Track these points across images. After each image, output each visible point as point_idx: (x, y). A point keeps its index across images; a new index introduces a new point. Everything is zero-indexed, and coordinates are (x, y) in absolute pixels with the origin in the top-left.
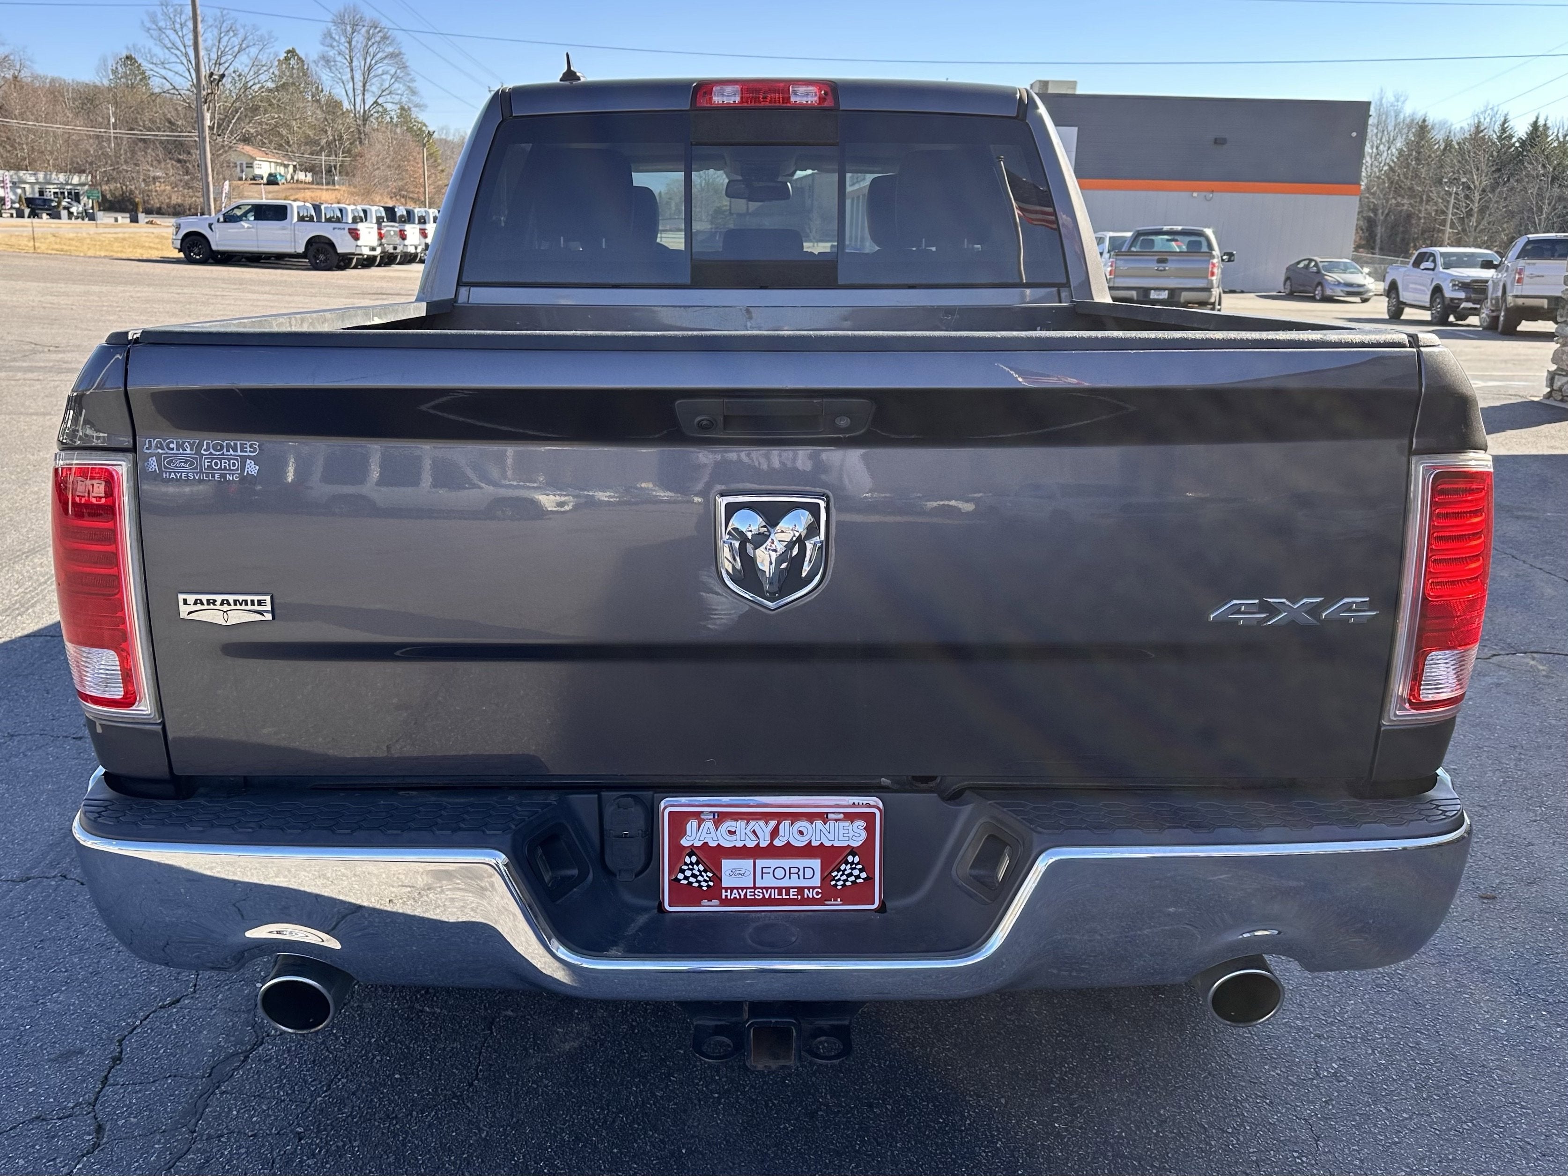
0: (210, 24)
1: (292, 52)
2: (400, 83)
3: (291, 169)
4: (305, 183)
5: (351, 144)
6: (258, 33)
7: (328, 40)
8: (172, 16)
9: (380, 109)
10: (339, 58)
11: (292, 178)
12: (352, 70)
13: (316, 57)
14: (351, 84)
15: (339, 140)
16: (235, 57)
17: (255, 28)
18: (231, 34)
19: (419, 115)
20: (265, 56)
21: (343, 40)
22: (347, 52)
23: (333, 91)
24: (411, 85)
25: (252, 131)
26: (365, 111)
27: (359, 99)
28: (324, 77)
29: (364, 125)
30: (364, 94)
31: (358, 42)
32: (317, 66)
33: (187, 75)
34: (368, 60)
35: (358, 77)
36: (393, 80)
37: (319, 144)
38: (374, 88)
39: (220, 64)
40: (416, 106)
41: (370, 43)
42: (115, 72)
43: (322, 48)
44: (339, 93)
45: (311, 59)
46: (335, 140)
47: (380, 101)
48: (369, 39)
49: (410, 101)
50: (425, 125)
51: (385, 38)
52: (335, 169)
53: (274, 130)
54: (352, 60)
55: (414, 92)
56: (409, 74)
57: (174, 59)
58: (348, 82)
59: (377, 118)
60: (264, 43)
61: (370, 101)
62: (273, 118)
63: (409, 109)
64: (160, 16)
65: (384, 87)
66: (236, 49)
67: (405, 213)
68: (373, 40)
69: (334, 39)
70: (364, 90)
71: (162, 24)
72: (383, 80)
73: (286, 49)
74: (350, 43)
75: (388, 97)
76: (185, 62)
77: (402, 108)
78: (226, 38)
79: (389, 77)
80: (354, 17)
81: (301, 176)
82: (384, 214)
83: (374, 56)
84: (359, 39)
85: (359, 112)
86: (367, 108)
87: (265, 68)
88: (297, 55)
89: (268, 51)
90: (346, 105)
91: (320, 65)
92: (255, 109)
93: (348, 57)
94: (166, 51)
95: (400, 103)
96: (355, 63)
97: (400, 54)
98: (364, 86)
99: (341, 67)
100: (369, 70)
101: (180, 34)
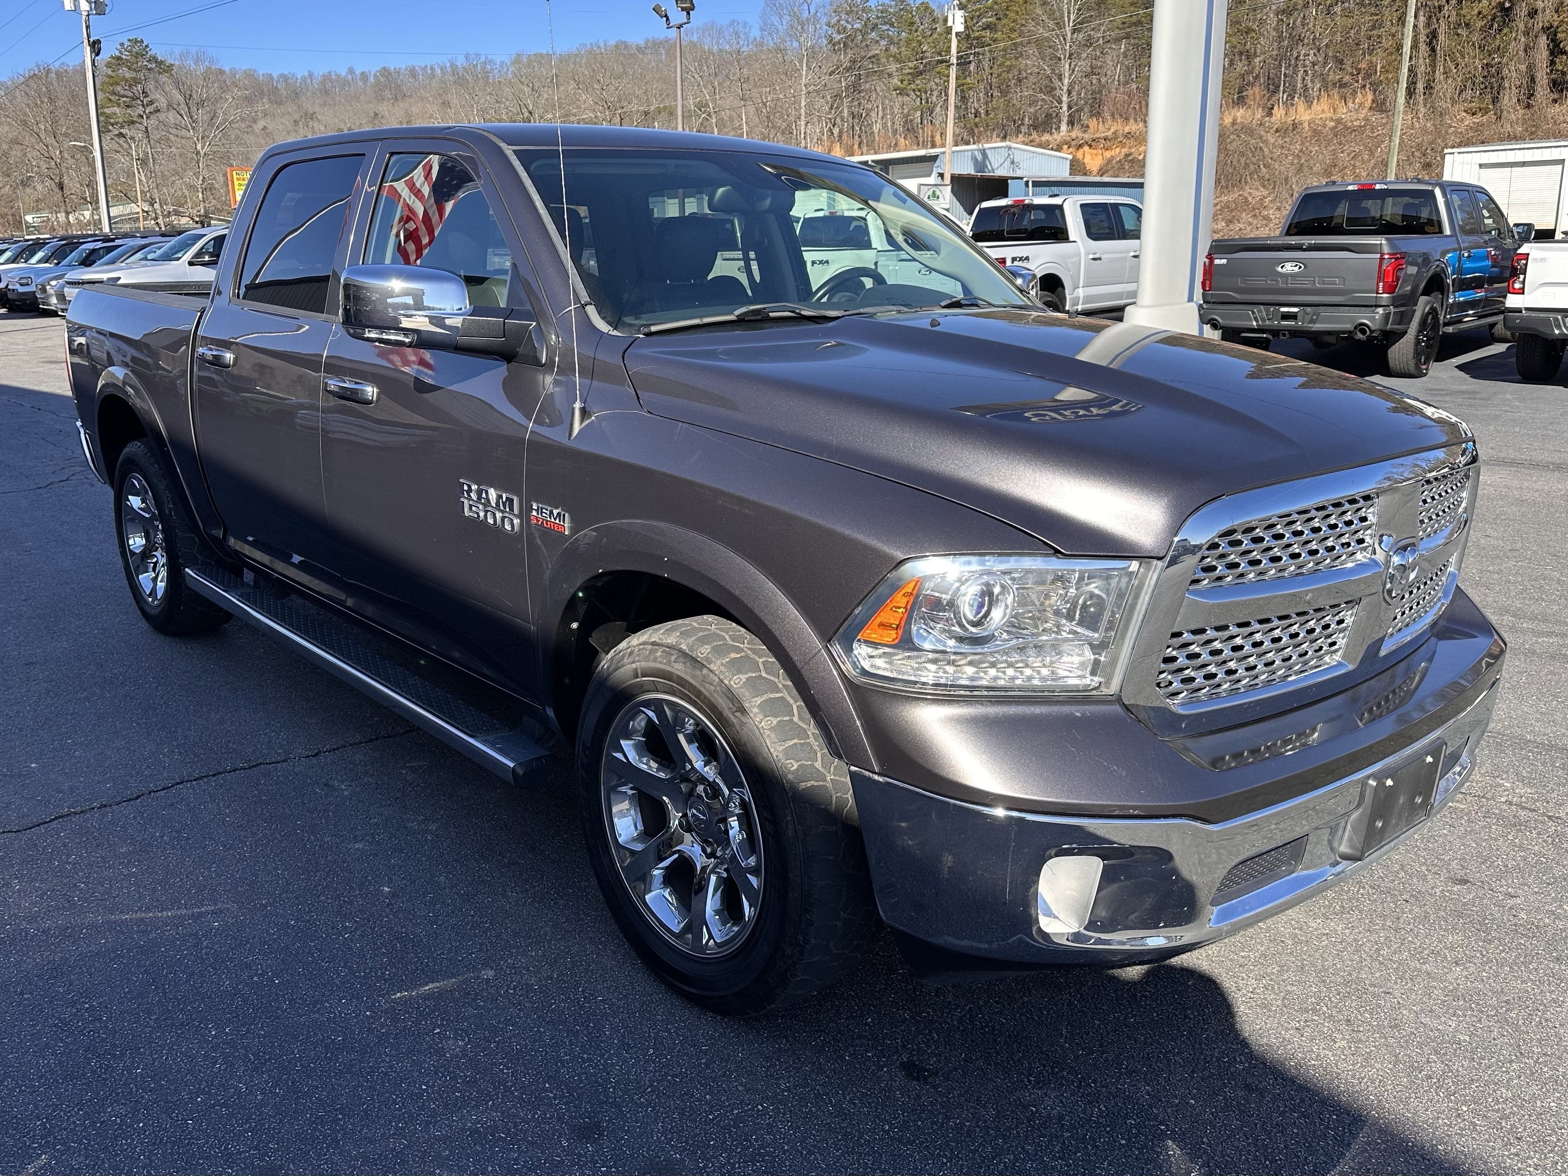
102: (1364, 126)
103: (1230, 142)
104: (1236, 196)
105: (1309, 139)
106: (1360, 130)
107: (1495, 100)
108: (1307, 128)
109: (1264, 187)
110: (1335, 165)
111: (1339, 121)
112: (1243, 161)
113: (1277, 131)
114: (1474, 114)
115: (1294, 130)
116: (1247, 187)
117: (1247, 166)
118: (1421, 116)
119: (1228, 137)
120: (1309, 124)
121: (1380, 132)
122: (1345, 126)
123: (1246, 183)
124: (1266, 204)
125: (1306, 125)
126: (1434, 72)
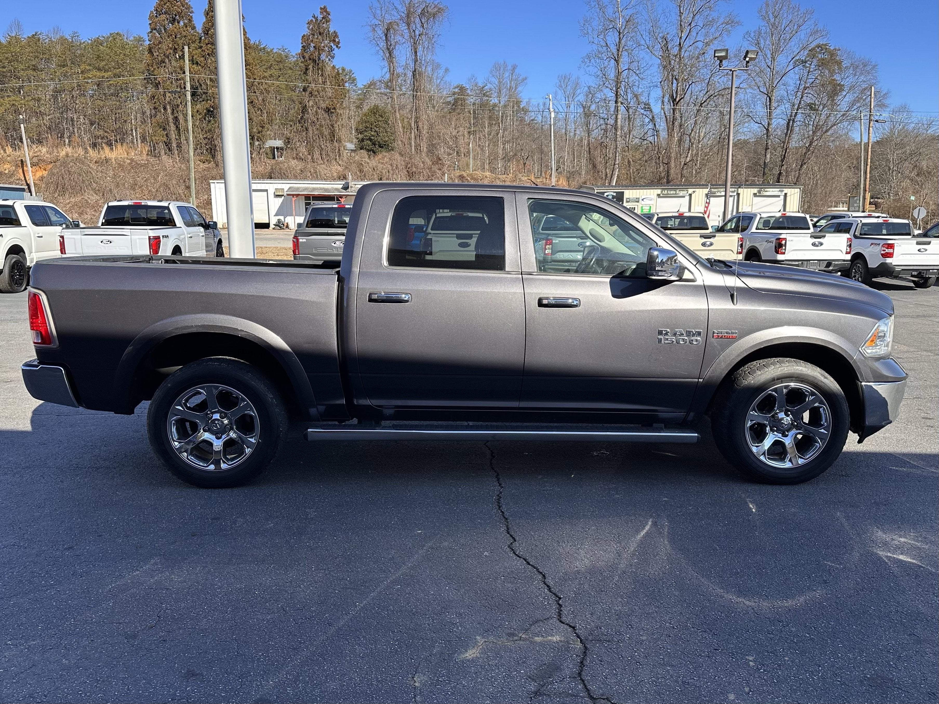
102: (147, 164)
103: (71, 167)
104: (80, 199)
105: (117, 168)
106: (145, 166)
107: (213, 157)
108: (114, 163)
109: (97, 194)
110: (136, 184)
111: (132, 160)
112: (81, 178)
113: (96, 162)
114: (204, 162)
115: (107, 163)
116: (86, 194)
117: (83, 181)
118: (177, 161)
119: (69, 164)
120: (115, 160)
121: (157, 168)
122: (137, 163)
123: (85, 191)
124: (100, 205)
125: (113, 160)
126: (180, 139)
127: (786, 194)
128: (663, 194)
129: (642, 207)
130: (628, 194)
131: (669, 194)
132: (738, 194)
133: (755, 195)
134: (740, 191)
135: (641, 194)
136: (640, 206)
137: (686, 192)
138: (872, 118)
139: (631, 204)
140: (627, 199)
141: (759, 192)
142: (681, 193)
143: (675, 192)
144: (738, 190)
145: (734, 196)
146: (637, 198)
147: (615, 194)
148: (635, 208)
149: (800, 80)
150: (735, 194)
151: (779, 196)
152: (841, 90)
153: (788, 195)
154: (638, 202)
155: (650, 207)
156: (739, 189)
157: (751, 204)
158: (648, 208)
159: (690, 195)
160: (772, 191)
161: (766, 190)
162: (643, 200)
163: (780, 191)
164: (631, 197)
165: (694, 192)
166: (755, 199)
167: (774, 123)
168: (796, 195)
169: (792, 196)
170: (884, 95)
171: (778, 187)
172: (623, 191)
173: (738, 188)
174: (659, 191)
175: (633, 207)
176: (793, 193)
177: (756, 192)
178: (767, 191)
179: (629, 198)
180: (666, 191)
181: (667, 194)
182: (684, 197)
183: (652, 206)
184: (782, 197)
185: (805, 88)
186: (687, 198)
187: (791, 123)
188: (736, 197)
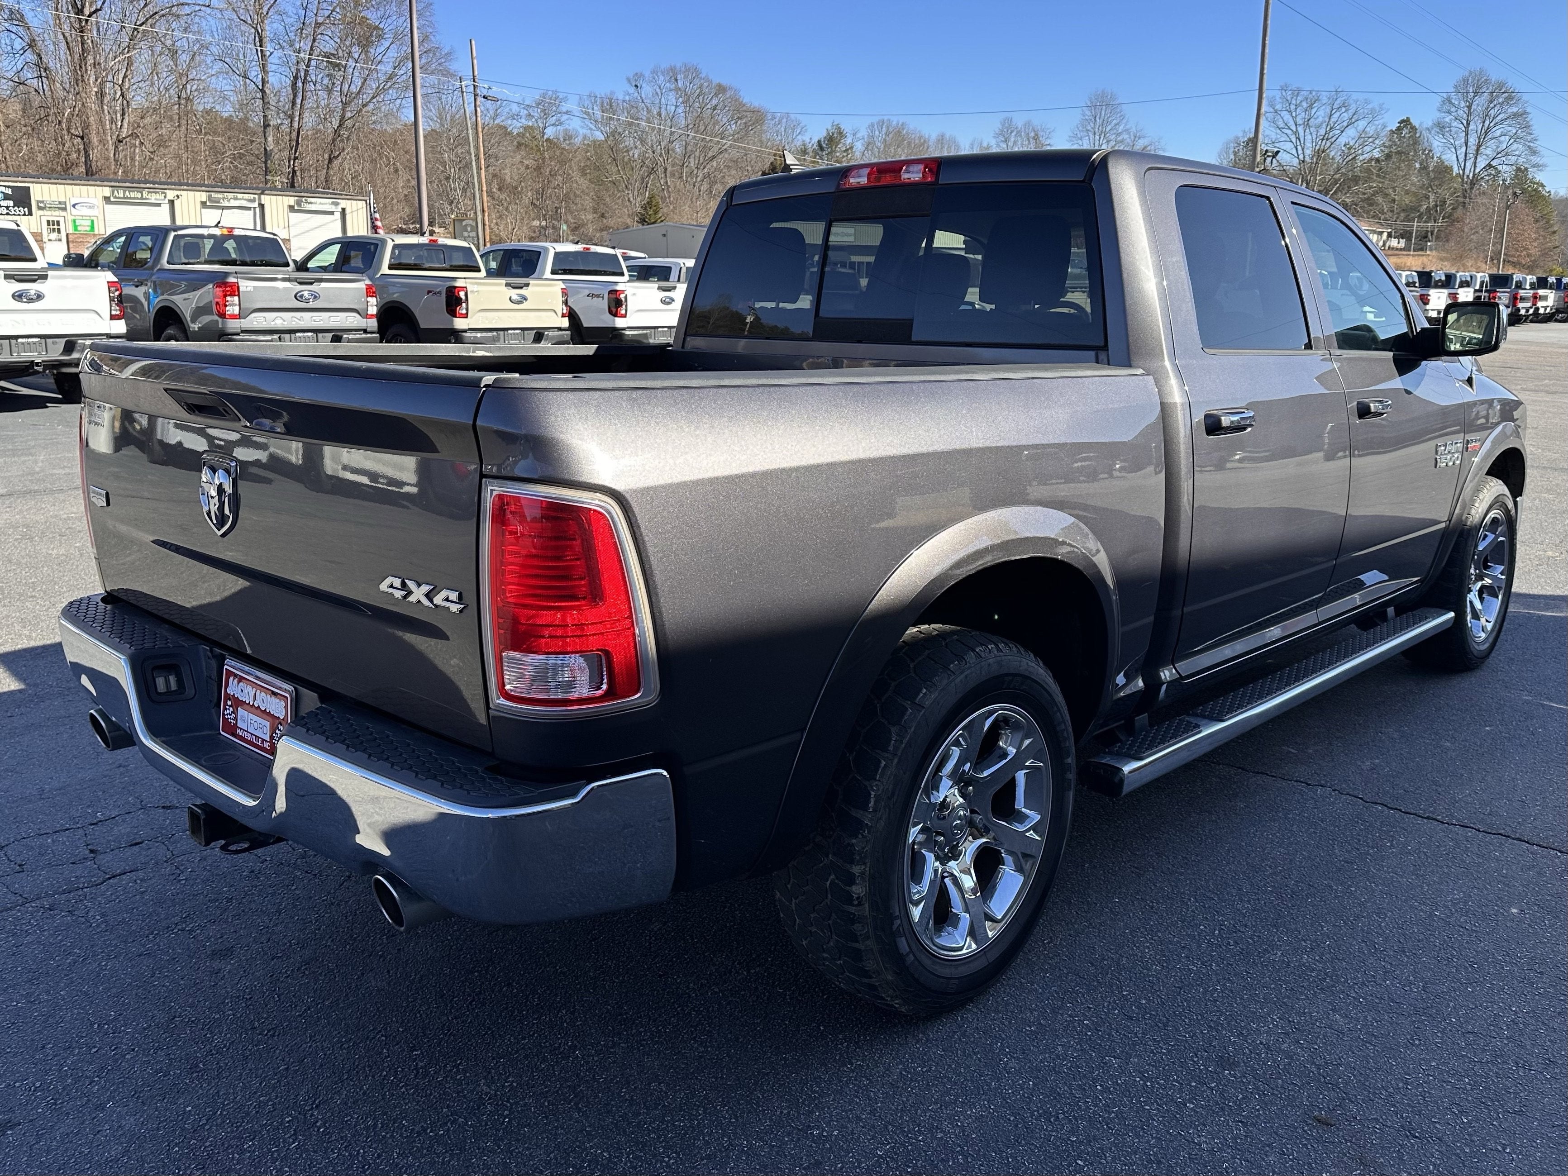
0: (1324, 102)
1: (1406, 122)
2: (1520, 143)
3: (1385, 235)
4: (1397, 249)
5: (1453, 209)
6: (1370, 106)
7: (1446, 107)
8: (1289, 98)
9: (1493, 172)
10: (1455, 124)
11: (1384, 245)
12: (1467, 135)
13: (1430, 124)
14: (1464, 149)
15: (1441, 206)
16: (1342, 132)
17: (1367, 102)
18: (1344, 109)
19: (1535, 176)
20: (1373, 128)
21: (1463, 104)
22: (1465, 116)
23: (1443, 157)
24: (1532, 144)
25: (1348, 200)
26: (1474, 175)
27: (1469, 164)
28: (1436, 144)
29: (1472, 188)
30: (1476, 158)
31: (1478, 105)
32: (1430, 133)
33: (1294, 151)
34: (1487, 123)
35: (1473, 141)
36: (1512, 141)
37: (1419, 211)
38: (1488, 151)
39: (1327, 139)
40: (1533, 166)
41: (1492, 105)
42: (1235, 153)
43: (1439, 115)
44: (1450, 158)
45: (1425, 126)
46: (1436, 206)
47: (1494, 163)
48: (1491, 102)
49: (1528, 161)
50: (1543, 186)
51: (1510, 98)
52: (1432, 234)
53: (1370, 201)
54: (1468, 124)
55: (1534, 152)
56: (1531, 134)
57: (1284, 138)
58: (1461, 147)
59: (1488, 181)
60: (1374, 114)
61: (1482, 163)
62: (1371, 187)
63: (1526, 169)
64: (1278, 100)
65: (1499, 150)
66: (1345, 124)
67: (1443, 278)
68: (1495, 102)
69: (1453, 104)
70: (1477, 154)
71: (1278, 107)
72: (1501, 142)
73: (1399, 120)
74: (1469, 107)
75: (1504, 159)
76: (1294, 140)
77: (1518, 169)
78: (1338, 114)
79: (1507, 138)
80: (1478, 80)
81: (1394, 243)
82: (1416, 280)
83: (1494, 118)
84: (1480, 103)
85: (1468, 176)
86: (1477, 171)
87: (1370, 140)
88: (1411, 124)
89: (1376, 123)
90: (1456, 170)
91: (1433, 132)
92: (1356, 180)
93: (1465, 122)
94: (1278, 131)
95: (1516, 163)
96: (1472, 126)
97: (1525, 113)
98: (1478, 150)
99: (1456, 133)
100: (1486, 133)
101: (1294, 114)
127: (344, 210)
128: (116, 197)
129: (74, 221)
130: (39, 191)
131: (127, 198)
132: (262, 206)
133: (291, 208)
134: (265, 199)
135: (69, 194)
136: (71, 218)
137: (162, 196)
138: (478, 92)
139: (49, 213)
140: (38, 202)
141: (299, 203)
142: (153, 198)
143: (139, 195)
144: (260, 199)
145: (255, 208)
146: (60, 203)
147: (9, 192)
148: (58, 222)
149: (306, 9)
150: (256, 205)
151: (332, 213)
152: (380, 37)
153: (347, 211)
154: (65, 209)
155: (92, 221)
156: (262, 196)
157: (286, 225)
158: (89, 223)
159: (172, 202)
160: (321, 203)
161: (309, 200)
162: (74, 206)
163: (333, 203)
164: (46, 198)
165: (178, 197)
166: (292, 215)
167: (272, 79)
168: (360, 212)
169: (355, 214)
170: (446, 54)
171: (329, 196)
172: (26, 185)
173: (259, 195)
174: (107, 192)
175: (56, 219)
176: (355, 208)
177: (292, 203)
178: (311, 203)
179: (42, 202)
180: (121, 191)
181: (124, 198)
182: (159, 205)
183: (95, 219)
184: (338, 215)
185: (318, 25)
186: (166, 207)
187: (300, 84)
188: (258, 210)
